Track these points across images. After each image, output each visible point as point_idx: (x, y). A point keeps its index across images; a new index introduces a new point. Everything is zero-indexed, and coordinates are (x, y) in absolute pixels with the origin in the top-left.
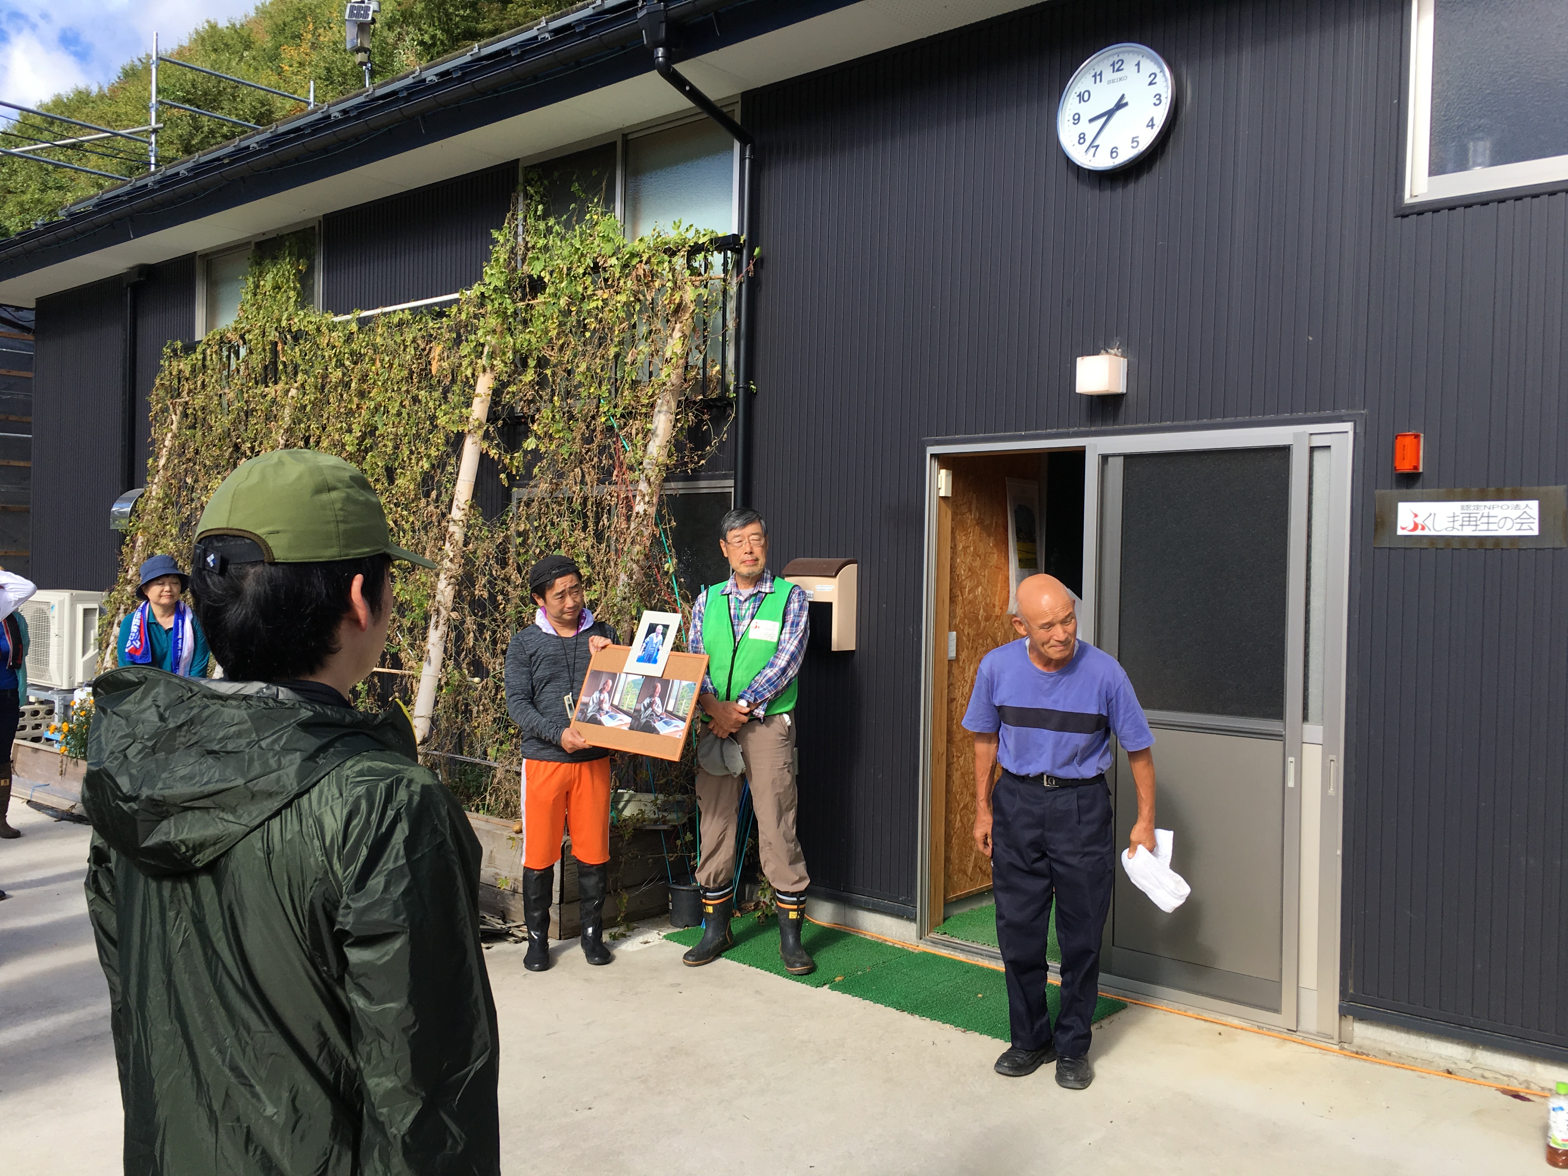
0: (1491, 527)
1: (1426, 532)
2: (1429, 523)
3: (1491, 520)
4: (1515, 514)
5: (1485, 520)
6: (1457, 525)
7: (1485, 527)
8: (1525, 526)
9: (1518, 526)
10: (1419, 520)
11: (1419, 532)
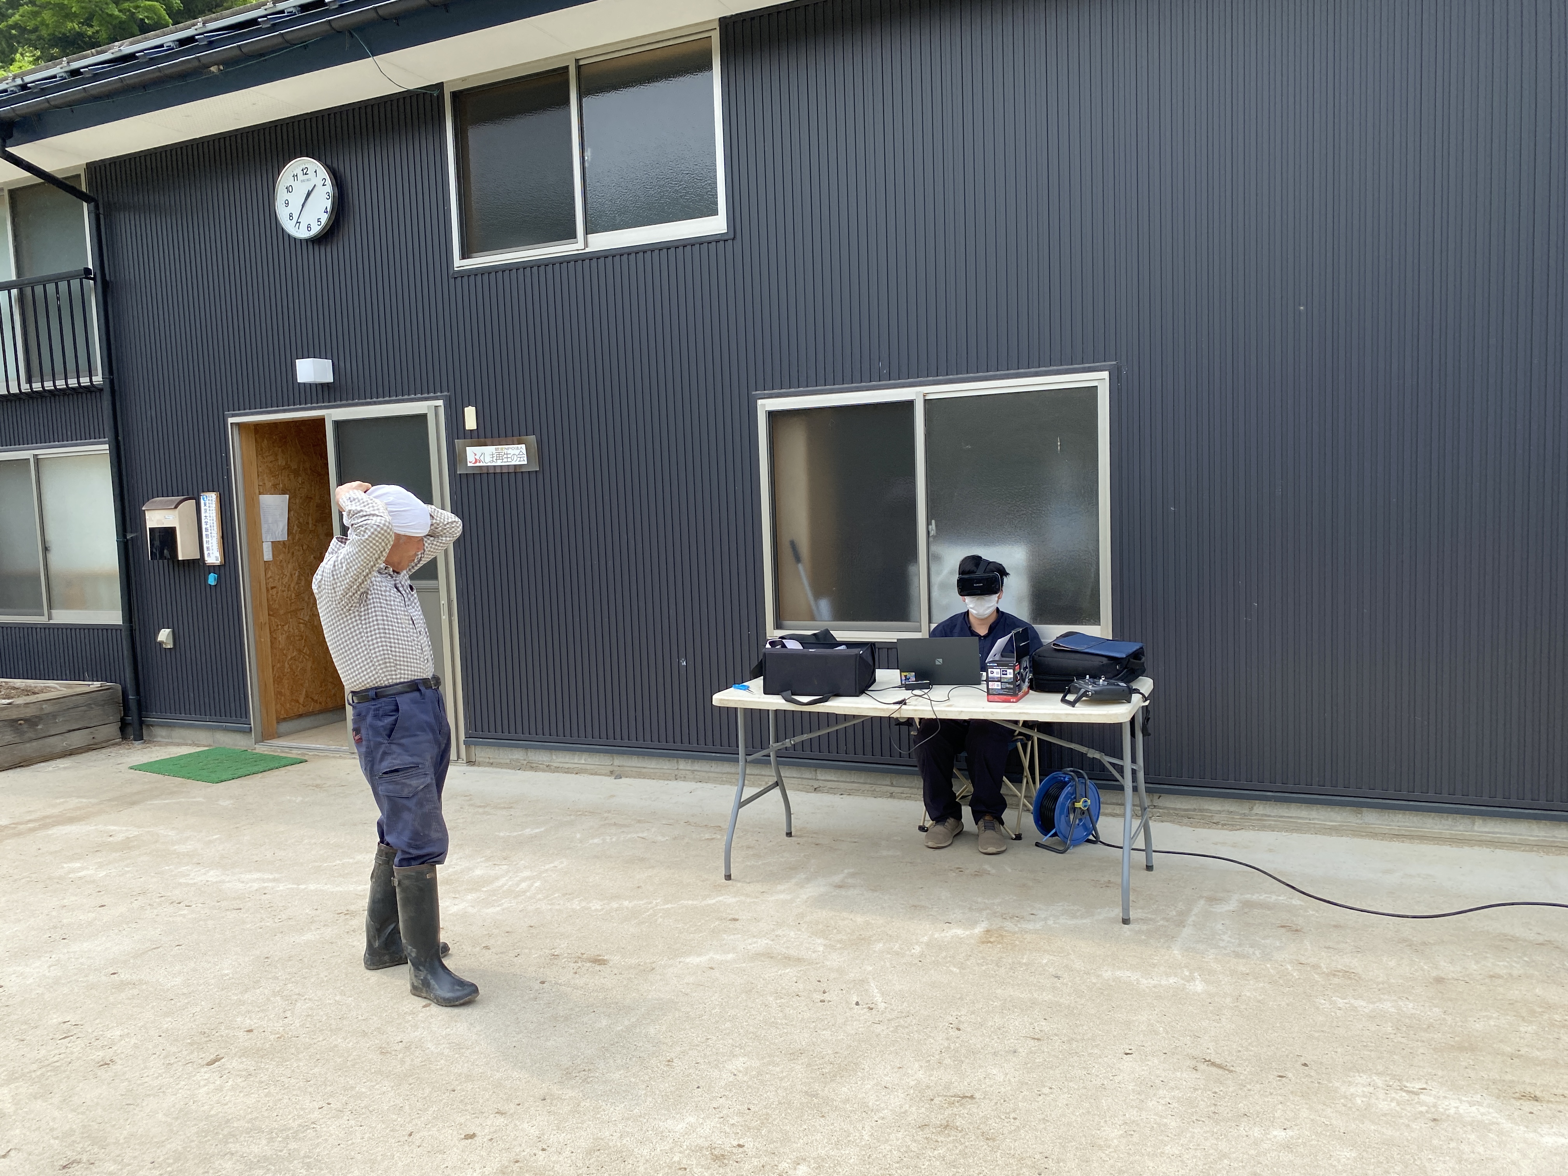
0: (509, 460)
1: (481, 464)
2: (482, 458)
3: (509, 456)
4: (517, 452)
5: (505, 456)
6: (495, 458)
7: (505, 460)
8: (522, 459)
9: (519, 459)
10: (477, 457)
11: (478, 464)
